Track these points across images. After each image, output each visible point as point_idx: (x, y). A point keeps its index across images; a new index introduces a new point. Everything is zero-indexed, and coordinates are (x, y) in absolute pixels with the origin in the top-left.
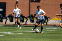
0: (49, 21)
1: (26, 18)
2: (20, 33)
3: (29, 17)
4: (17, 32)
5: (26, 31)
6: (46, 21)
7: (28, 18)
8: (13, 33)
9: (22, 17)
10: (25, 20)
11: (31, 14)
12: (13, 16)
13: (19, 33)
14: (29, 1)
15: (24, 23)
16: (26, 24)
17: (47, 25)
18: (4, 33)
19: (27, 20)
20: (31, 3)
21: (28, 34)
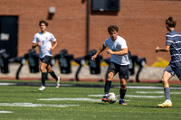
0: (143, 70)
1: (78, 62)
2: (60, 106)
3: (87, 58)
4: (52, 103)
5: (78, 99)
6: (136, 69)
7: (83, 62)
8: (40, 105)
10: (74, 67)
11: (91, 48)
15: (72, 76)
16: (77, 79)
17: (137, 80)
18: (13, 105)
19: (81, 66)
20: (92, 17)
21: (83, 109)
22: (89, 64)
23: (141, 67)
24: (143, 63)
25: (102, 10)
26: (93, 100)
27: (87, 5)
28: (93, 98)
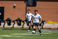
0: (44, 24)
4: (15, 35)
5: (23, 34)
6: (42, 24)
7: (25, 22)
8: (11, 36)
9: (19, 20)
10: (22, 24)
12: (11, 20)
13: (16, 36)
15: (21, 26)
16: (23, 27)
17: (42, 28)
18: (2, 36)
21: (25, 37)
22: (27, 23)
23: (43, 24)
24: (44, 22)
25: (31, 5)
26: (28, 34)
27: (26, 3)
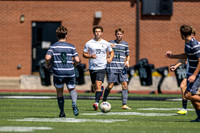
3: (137, 68)
4: (97, 117)
11: (141, 57)
14: (135, 16)
19: (130, 77)
20: (142, 22)
25: (153, 14)
26: (143, 114)
28: (142, 112)
